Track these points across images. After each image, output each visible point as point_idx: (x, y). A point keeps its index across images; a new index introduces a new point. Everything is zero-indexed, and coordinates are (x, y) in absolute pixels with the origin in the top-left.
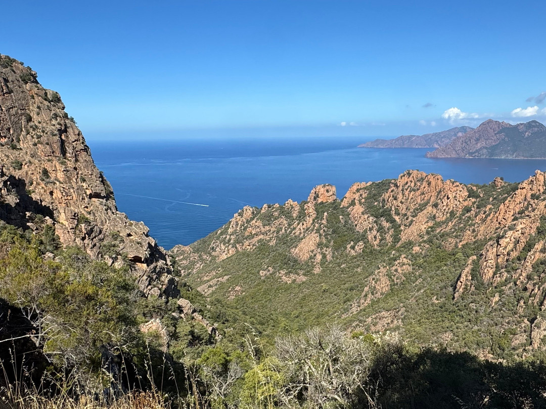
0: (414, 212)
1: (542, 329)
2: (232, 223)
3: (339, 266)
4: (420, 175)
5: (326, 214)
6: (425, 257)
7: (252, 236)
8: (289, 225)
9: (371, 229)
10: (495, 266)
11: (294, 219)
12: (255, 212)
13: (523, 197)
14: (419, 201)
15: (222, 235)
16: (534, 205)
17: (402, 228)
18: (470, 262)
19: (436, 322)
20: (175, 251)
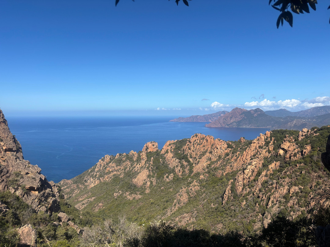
0: (200, 156)
1: (269, 219)
2: (98, 165)
3: (160, 188)
4: (202, 136)
5: (152, 158)
6: (206, 181)
7: (109, 172)
8: (132, 165)
9: (177, 166)
10: (243, 185)
11: (134, 162)
12: (112, 158)
13: (255, 147)
14: (202, 150)
15: (91, 173)
16: (260, 151)
17: (194, 165)
18: (230, 183)
19: (214, 218)
20: (62, 183)
